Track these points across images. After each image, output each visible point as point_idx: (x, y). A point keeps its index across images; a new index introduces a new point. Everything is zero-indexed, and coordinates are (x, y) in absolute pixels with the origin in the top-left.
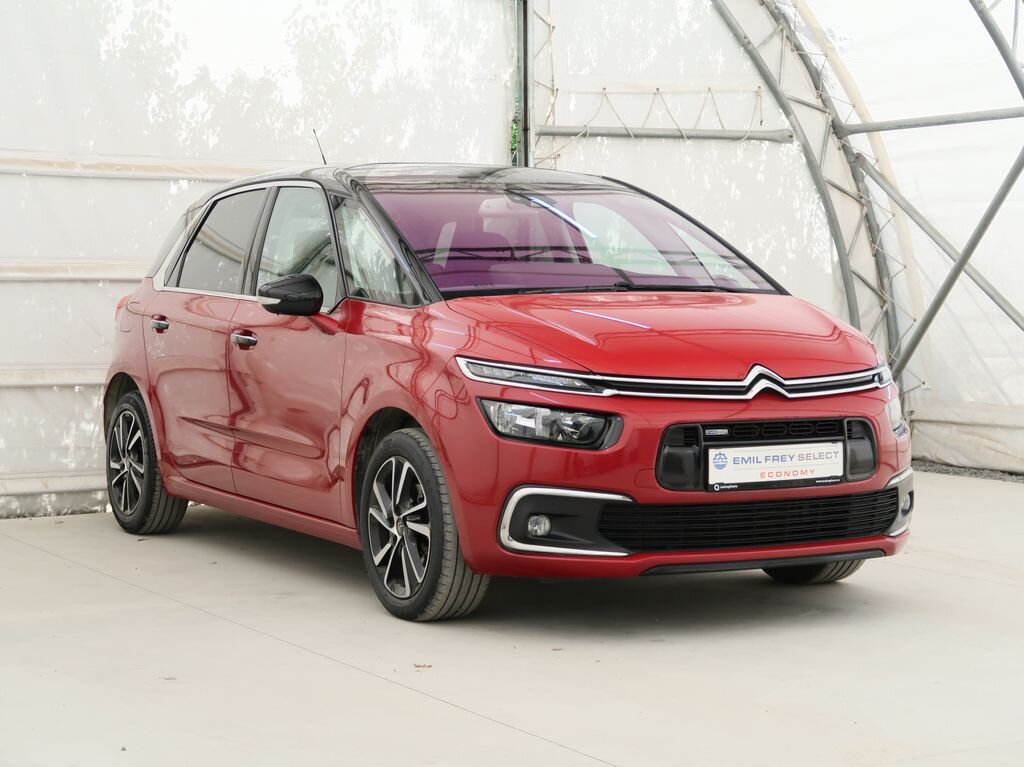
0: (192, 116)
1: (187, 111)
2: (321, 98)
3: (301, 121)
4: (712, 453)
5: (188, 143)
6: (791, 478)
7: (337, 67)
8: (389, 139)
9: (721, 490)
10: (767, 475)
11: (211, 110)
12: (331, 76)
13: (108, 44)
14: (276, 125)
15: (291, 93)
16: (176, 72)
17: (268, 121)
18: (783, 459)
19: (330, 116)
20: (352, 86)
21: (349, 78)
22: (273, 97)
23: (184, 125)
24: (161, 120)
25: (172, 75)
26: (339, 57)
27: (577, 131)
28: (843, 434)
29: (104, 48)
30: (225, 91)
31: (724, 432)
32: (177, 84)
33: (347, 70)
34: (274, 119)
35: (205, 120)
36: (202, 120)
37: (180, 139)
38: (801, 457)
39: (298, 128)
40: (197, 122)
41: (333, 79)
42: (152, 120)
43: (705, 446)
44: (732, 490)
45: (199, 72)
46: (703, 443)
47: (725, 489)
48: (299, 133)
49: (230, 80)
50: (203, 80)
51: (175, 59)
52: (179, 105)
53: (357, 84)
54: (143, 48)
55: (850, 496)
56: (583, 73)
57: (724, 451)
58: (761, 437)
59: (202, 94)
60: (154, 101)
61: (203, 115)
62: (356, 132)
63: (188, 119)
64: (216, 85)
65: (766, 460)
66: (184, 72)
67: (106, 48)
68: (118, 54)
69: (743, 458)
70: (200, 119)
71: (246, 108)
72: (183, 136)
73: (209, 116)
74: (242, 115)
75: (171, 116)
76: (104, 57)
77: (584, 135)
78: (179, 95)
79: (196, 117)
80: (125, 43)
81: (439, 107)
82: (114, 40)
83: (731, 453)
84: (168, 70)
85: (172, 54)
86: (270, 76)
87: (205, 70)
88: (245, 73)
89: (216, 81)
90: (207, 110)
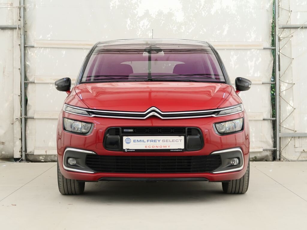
0: (143, 26)
1: (141, 25)
2: (191, 18)
3: (183, 27)
4: (125, 138)
5: (141, 36)
6: (159, 148)
7: (198, 7)
8: (218, 32)
9: (128, 151)
10: (148, 147)
11: (150, 24)
12: (195, 10)
13: (113, 4)
14: (174, 29)
15: (180, 17)
16: (137, 12)
17: (171, 27)
18: (155, 141)
19: (195, 24)
20: (203, 12)
21: (202, 10)
22: (173, 18)
23: (140, 30)
24: (131, 28)
25: (136, 13)
26: (199, 3)
27: (299, 26)
28: (185, 132)
29: (112, 5)
30: (155, 18)
31: (132, 130)
32: (137, 16)
33: (202, 7)
34: (173, 27)
35: (147, 28)
36: (146, 28)
37: (138, 35)
38: (163, 141)
39: (182, 29)
40: (144, 28)
41: (196, 11)
42: (128, 29)
43: (122, 135)
44: (132, 151)
45: (145, 12)
46: (121, 134)
47: (129, 151)
48: (182, 31)
49: (157, 13)
50: (147, 14)
51: (137, 7)
52: (138, 23)
53: (205, 12)
54: (125, 4)
55: (191, 157)
56: (303, 4)
57: (129, 137)
58: (147, 133)
59: (146, 19)
60: (129, 22)
61: (147, 26)
62: (205, 30)
63: (141, 28)
64: (152, 16)
65: (147, 141)
66: (140, 12)
67: (113, 5)
68: (116, 7)
69: (138, 140)
70: (145, 27)
71: (162, 23)
72: (139, 34)
73: (149, 26)
74: (161, 26)
75: (135, 27)
76: (111, 8)
77: (302, 28)
78: (138, 19)
79: (144, 27)
80: (119, 3)
81: (239, 20)
82: (115, 2)
83: (132, 138)
84: (134, 11)
85: (136, 6)
86: (172, 11)
87: (147, 11)
88: (162, 11)
89: (151, 14)
90: (148, 24)
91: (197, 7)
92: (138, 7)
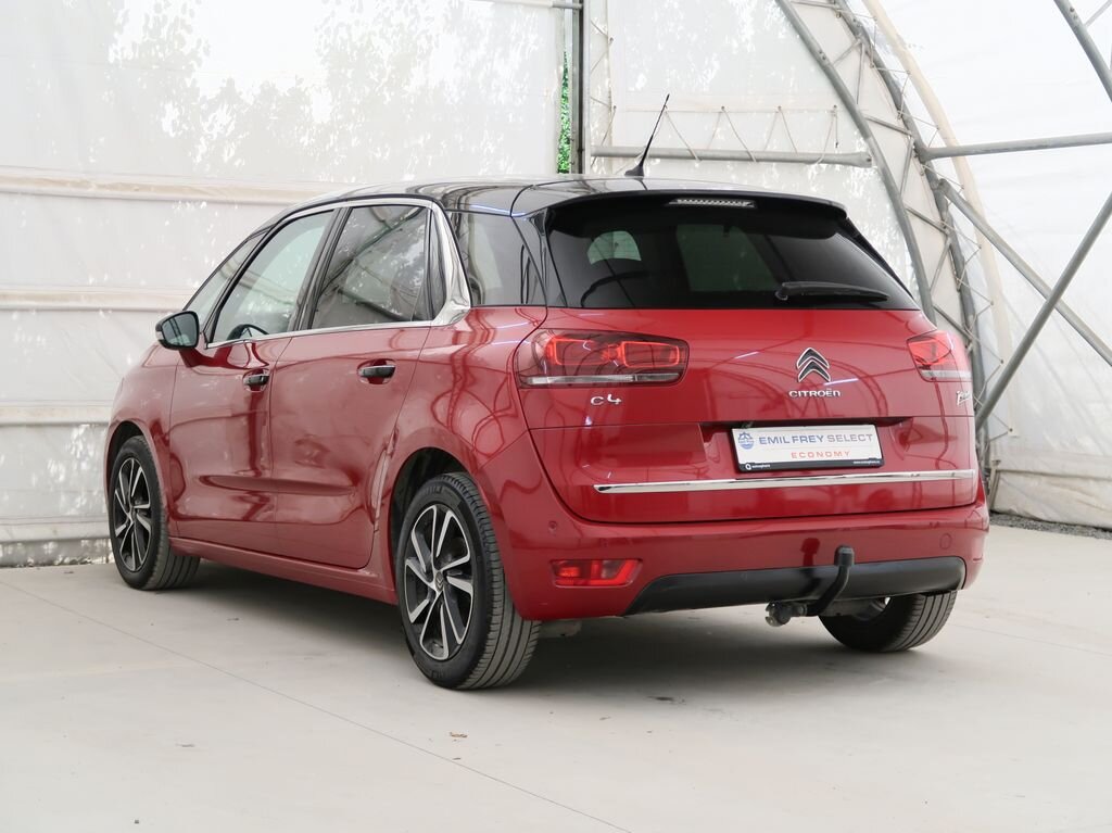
0: (210, 128)
7: (374, 77)
11: (235, 122)
12: (366, 88)
13: (116, 52)
26: (376, 66)
29: (112, 54)
30: (251, 104)
32: (200, 96)
33: (385, 80)
35: (228, 132)
41: (369, 90)
45: (225, 85)
49: (258, 91)
50: (229, 94)
51: (196, 67)
59: (226, 106)
60: (174, 113)
61: (226, 128)
63: (207, 132)
64: (242, 97)
66: (207, 82)
67: (116, 56)
73: (231, 128)
74: (268, 129)
75: (193, 130)
78: (203, 107)
80: (136, 53)
82: (122, 49)
84: (186, 79)
85: (192, 61)
86: (302, 86)
87: (231, 82)
88: (274, 86)
89: (241, 93)
90: (230, 124)
91: (372, 77)
92: (199, 65)
